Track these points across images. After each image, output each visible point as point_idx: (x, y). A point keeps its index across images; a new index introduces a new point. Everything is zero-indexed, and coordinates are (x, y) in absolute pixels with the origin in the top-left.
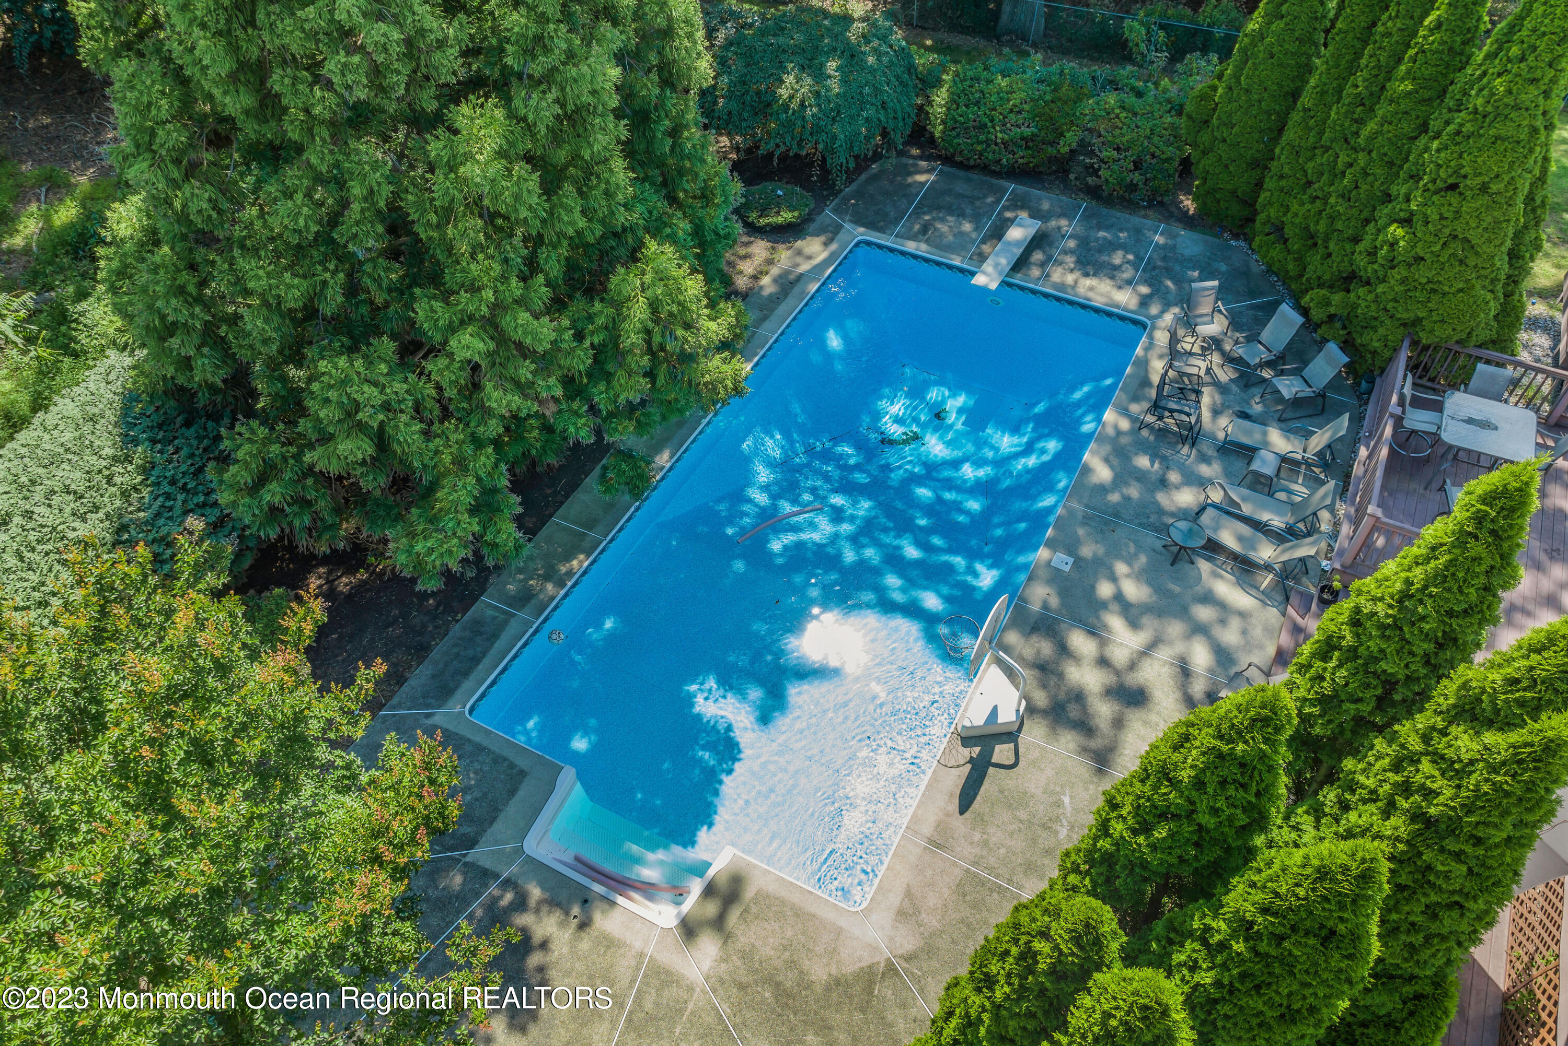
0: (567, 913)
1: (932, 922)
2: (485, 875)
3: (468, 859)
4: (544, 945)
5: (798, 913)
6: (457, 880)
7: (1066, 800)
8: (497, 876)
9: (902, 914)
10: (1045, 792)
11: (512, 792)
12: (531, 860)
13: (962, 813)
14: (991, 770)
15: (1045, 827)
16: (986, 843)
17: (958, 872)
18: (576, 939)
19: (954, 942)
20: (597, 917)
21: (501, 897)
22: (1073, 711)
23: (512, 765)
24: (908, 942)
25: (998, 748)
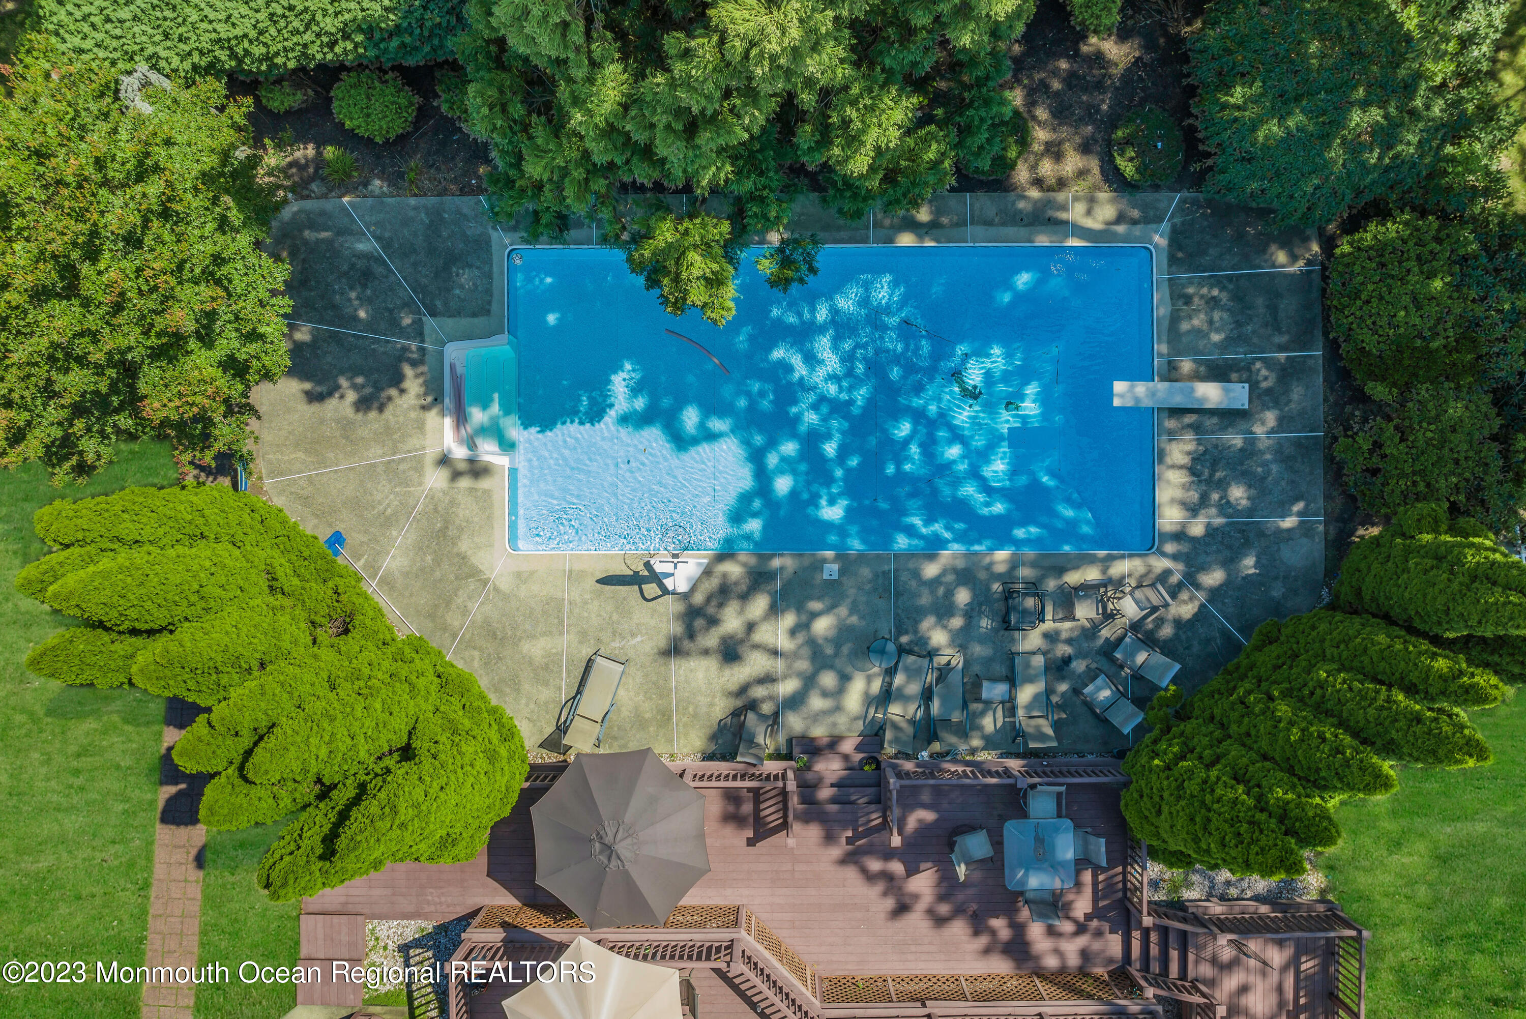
0: (426, 394)
1: (523, 592)
2: (420, 335)
3: (424, 319)
4: (402, 391)
5: (490, 518)
6: (407, 321)
7: (639, 639)
8: (423, 341)
9: (518, 575)
10: (638, 625)
11: (474, 315)
12: (441, 353)
13: (598, 581)
14: (636, 587)
15: (614, 633)
16: (586, 603)
17: (559, 595)
18: (413, 408)
19: (518, 609)
20: (434, 412)
21: (412, 352)
22: (699, 623)
23: (489, 303)
24: (505, 584)
25: (654, 585)
